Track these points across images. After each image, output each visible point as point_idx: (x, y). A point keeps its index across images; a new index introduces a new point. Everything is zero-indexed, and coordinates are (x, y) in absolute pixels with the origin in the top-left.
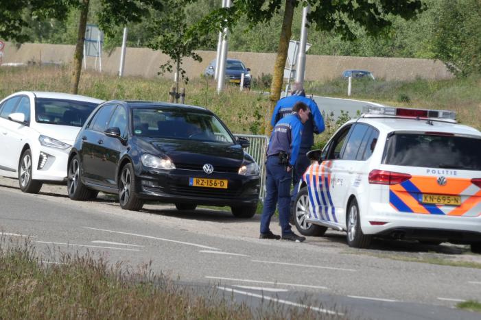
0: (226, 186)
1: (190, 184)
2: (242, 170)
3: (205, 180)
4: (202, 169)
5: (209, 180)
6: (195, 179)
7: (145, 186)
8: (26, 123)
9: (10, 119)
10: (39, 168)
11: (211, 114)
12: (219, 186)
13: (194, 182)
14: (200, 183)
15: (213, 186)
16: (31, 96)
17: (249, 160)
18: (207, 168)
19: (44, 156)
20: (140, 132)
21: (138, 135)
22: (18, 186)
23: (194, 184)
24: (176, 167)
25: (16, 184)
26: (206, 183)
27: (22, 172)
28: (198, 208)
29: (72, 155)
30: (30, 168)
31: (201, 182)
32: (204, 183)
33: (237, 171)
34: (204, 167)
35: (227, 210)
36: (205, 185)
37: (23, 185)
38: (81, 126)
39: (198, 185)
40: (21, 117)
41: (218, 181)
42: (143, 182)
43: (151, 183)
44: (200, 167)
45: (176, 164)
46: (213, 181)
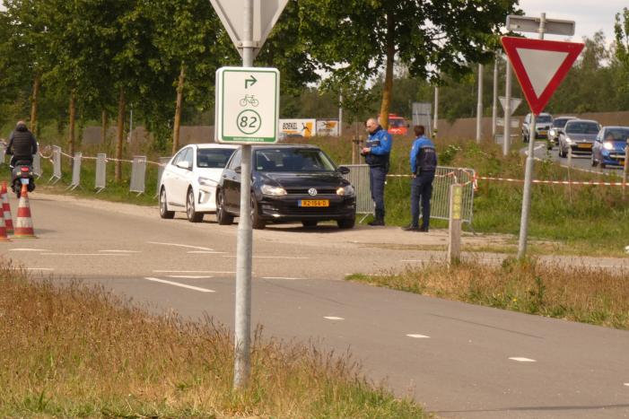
0: (327, 205)
1: (299, 205)
2: (340, 191)
3: (311, 201)
4: (308, 193)
5: (314, 201)
6: (302, 201)
7: (265, 209)
8: (190, 169)
9: (178, 166)
10: (199, 202)
11: (319, 150)
12: (322, 205)
13: (302, 204)
14: (307, 204)
15: (317, 206)
16: (194, 147)
17: (346, 184)
18: (313, 191)
19: (203, 193)
20: (261, 168)
21: (260, 170)
22: (186, 217)
25: (185, 216)
26: (311, 204)
27: (189, 206)
28: (319, 224)
29: (218, 190)
30: (193, 204)
33: (336, 192)
34: (309, 191)
35: (333, 223)
36: (311, 205)
37: (190, 216)
38: (224, 167)
39: (305, 206)
40: (186, 164)
41: (321, 201)
42: (264, 207)
43: (269, 207)
44: (306, 191)
45: (287, 190)
46: (317, 201)
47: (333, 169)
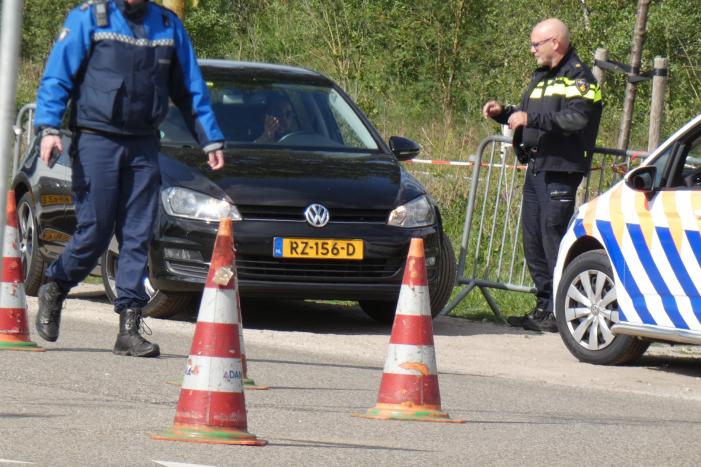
0: (359, 255)
1: (276, 252)
2: (398, 215)
3: (312, 242)
4: (304, 217)
5: (320, 242)
6: (286, 242)
7: (172, 261)
12: (343, 255)
13: (285, 249)
14: (299, 250)
15: (330, 256)
18: (315, 215)
23: (287, 253)
24: (243, 215)
26: (312, 249)
31: (301, 247)
32: (308, 250)
33: (386, 218)
34: (307, 213)
36: (312, 254)
39: (295, 255)
41: (341, 244)
42: (169, 253)
43: (185, 255)
44: (298, 213)
45: (241, 208)
46: (330, 243)
47: (371, 144)
